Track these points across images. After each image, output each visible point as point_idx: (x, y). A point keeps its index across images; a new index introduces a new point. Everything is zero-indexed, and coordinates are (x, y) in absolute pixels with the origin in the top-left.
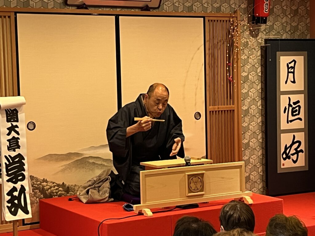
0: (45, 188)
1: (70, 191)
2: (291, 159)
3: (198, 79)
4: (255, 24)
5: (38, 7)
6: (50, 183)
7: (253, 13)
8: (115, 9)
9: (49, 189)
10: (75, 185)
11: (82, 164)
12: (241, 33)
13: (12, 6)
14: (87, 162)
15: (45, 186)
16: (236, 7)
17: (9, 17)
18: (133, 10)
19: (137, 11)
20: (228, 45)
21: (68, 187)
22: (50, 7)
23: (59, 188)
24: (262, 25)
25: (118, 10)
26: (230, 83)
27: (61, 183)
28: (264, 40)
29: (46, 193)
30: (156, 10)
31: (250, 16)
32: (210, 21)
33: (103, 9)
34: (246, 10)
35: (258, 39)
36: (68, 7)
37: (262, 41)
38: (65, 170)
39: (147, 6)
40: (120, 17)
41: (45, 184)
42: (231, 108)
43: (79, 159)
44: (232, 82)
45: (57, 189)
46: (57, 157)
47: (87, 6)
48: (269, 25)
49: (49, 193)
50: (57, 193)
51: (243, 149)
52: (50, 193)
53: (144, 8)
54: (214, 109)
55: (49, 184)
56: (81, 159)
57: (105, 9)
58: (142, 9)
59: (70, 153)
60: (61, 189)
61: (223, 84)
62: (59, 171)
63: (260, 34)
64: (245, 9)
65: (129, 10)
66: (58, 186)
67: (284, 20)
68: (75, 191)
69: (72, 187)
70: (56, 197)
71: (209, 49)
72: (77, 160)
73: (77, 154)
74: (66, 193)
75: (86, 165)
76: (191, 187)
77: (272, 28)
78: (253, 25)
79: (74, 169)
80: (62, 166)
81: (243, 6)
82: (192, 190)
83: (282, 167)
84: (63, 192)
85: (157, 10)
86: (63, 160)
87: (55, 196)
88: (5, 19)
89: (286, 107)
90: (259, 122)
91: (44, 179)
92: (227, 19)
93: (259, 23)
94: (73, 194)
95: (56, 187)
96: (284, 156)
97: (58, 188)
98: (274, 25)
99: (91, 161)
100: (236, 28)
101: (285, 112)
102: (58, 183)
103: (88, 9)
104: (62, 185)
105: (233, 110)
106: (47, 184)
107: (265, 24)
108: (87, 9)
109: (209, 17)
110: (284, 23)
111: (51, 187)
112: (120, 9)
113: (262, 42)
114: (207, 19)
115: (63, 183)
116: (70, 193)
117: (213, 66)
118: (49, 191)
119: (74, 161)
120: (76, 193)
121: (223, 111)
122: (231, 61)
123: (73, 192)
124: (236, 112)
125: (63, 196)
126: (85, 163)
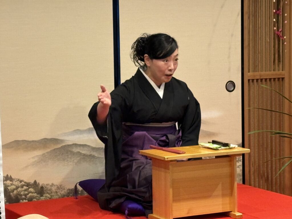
0: (9, 188)
1: (44, 193)
3: (232, 35)
6: (16, 181)
9: (14, 190)
10: (53, 184)
11: (63, 154)
14: (69, 152)
15: (8, 186)
21: (42, 187)
23: (29, 188)
26: (279, 41)
27: (32, 182)
29: (10, 196)
38: (38, 162)
41: (9, 182)
42: (280, 74)
43: (57, 149)
44: (281, 38)
45: (25, 190)
46: (26, 144)
49: (14, 196)
50: (26, 195)
52: (16, 195)
54: (255, 76)
55: (14, 183)
56: (61, 147)
59: (45, 139)
60: (31, 190)
61: (268, 40)
62: (30, 165)
66: (27, 186)
68: (51, 193)
69: (48, 187)
70: (25, 201)
72: (55, 149)
73: (55, 141)
74: (39, 196)
75: (67, 156)
79: (50, 161)
80: (33, 158)
84: (35, 195)
86: (35, 149)
87: (23, 199)
91: (7, 175)
94: (48, 197)
95: (25, 188)
97: (27, 189)
99: (75, 150)
102: (27, 181)
104: (33, 185)
105: (283, 79)
106: (11, 182)
115: (35, 182)
116: (44, 195)
117: (255, 16)
118: (15, 192)
119: (51, 150)
120: (53, 196)
121: (268, 80)
122: (281, 8)
123: (49, 194)
124: (286, 80)
125: (35, 200)
126: (67, 153)
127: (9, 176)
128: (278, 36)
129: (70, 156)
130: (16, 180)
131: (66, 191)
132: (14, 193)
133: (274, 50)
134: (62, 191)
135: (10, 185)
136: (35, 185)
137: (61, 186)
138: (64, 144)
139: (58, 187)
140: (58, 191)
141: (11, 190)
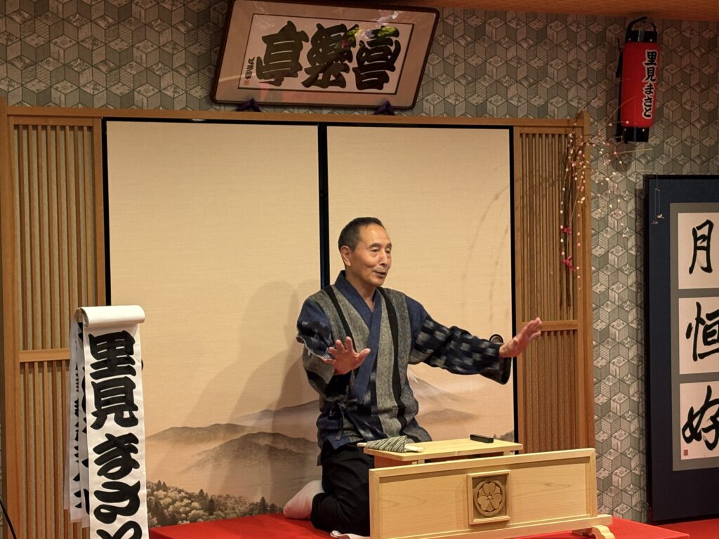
0: (162, 502)
1: (214, 510)
2: (702, 441)
4: (622, 142)
5: (151, 108)
6: (172, 491)
7: (619, 119)
8: (318, 111)
9: (169, 504)
10: (228, 496)
11: (243, 448)
12: (592, 161)
13: (97, 105)
14: (253, 446)
15: (161, 499)
16: (580, 106)
17: (90, 128)
18: (356, 113)
19: (367, 116)
20: (564, 189)
21: (212, 501)
22: (178, 108)
23: (192, 502)
24: (638, 143)
25: (325, 112)
26: (568, 274)
27: (197, 492)
28: (642, 178)
29: (163, 514)
30: (406, 113)
31: (611, 125)
32: (524, 136)
33: (292, 110)
34: (602, 113)
35: (630, 176)
36: (218, 107)
37: (637, 178)
38: (205, 462)
39: (388, 104)
40: (328, 128)
41: (161, 493)
42: (570, 325)
43: (235, 440)
44: (571, 270)
45: (186, 505)
46: (188, 433)
47: (259, 105)
48: (652, 144)
49: (170, 515)
50: (187, 513)
51: (596, 417)
52: (172, 513)
53: (380, 109)
55: (169, 494)
57: (296, 111)
58: (377, 110)
59: (217, 425)
60: (196, 504)
61: (552, 273)
62: (193, 466)
63: (633, 163)
64: (600, 108)
65: (349, 112)
66: (189, 499)
67: (686, 134)
68: (226, 509)
69: (219, 499)
70: (185, 522)
71: (523, 197)
72: (231, 441)
74: (207, 514)
75: (251, 451)
76: (480, 505)
77: (659, 151)
78: (619, 143)
79: (224, 460)
80: (199, 454)
81: (596, 103)
82: (482, 512)
83: (683, 458)
84: (201, 512)
85: (409, 113)
86: (201, 440)
87: (182, 520)
88: (80, 133)
89: (690, 325)
90: (631, 356)
91: (159, 481)
92: (562, 131)
93: (632, 140)
94: (221, 516)
95: (186, 501)
96: (688, 433)
97: (189, 503)
98: (665, 144)
99: (262, 442)
100: (580, 152)
101: (688, 336)
102: (190, 491)
103: (260, 111)
104: (198, 496)
105: (574, 331)
106: (165, 493)
107: (644, 143)
108: (258, 110)
109: (522, 128)
110: (685, 140)
111: (174, 501)
112: (329, 111)
113: (638, 180)
114: (517, 132)
115: (201, 491)
116: (215, 513)
117: (531, 235)
118: (171, 508)
119: (226, 443)
120: (229, 514)
121: (552, 333)
122: (571, 224)
123: (222, 511)
124: (580, 334)
125: (201, 520)
126: (250, 447)
127: (162, 483)
128: (566, 266)
129: (254, 452)
130: (172, 489)
131: (248, 506)
132: (169, 510)
133: (561, 288)
134: (241, 506)
135: (163, 496)
136: (200, 498)
137: (240, 498)
138: (245, 433)
139: (236, 501)
140: (236, 506)
141: (164, 504)
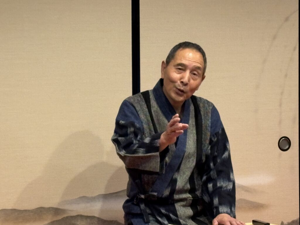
3: (286, 76)
43: (57, 221)
46: (16, 214)
56: (62, 218)
59: (41, 208)
72: (54, 221)
73: (54, 210)
